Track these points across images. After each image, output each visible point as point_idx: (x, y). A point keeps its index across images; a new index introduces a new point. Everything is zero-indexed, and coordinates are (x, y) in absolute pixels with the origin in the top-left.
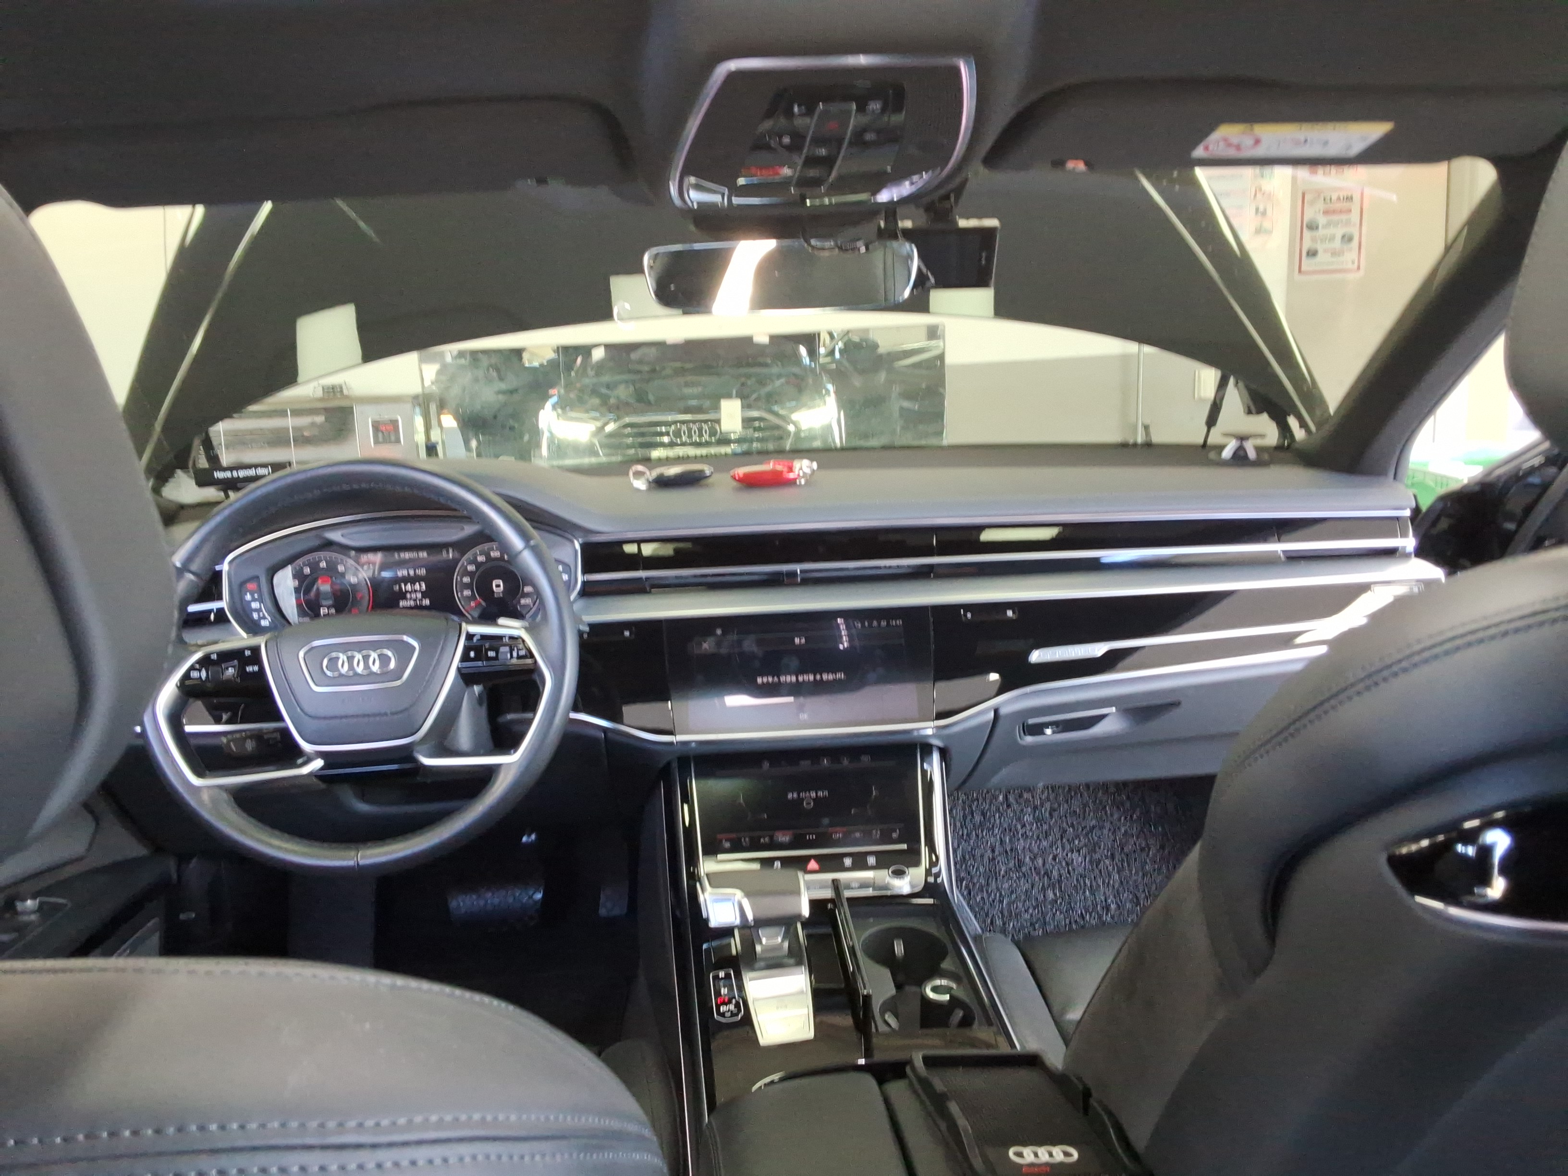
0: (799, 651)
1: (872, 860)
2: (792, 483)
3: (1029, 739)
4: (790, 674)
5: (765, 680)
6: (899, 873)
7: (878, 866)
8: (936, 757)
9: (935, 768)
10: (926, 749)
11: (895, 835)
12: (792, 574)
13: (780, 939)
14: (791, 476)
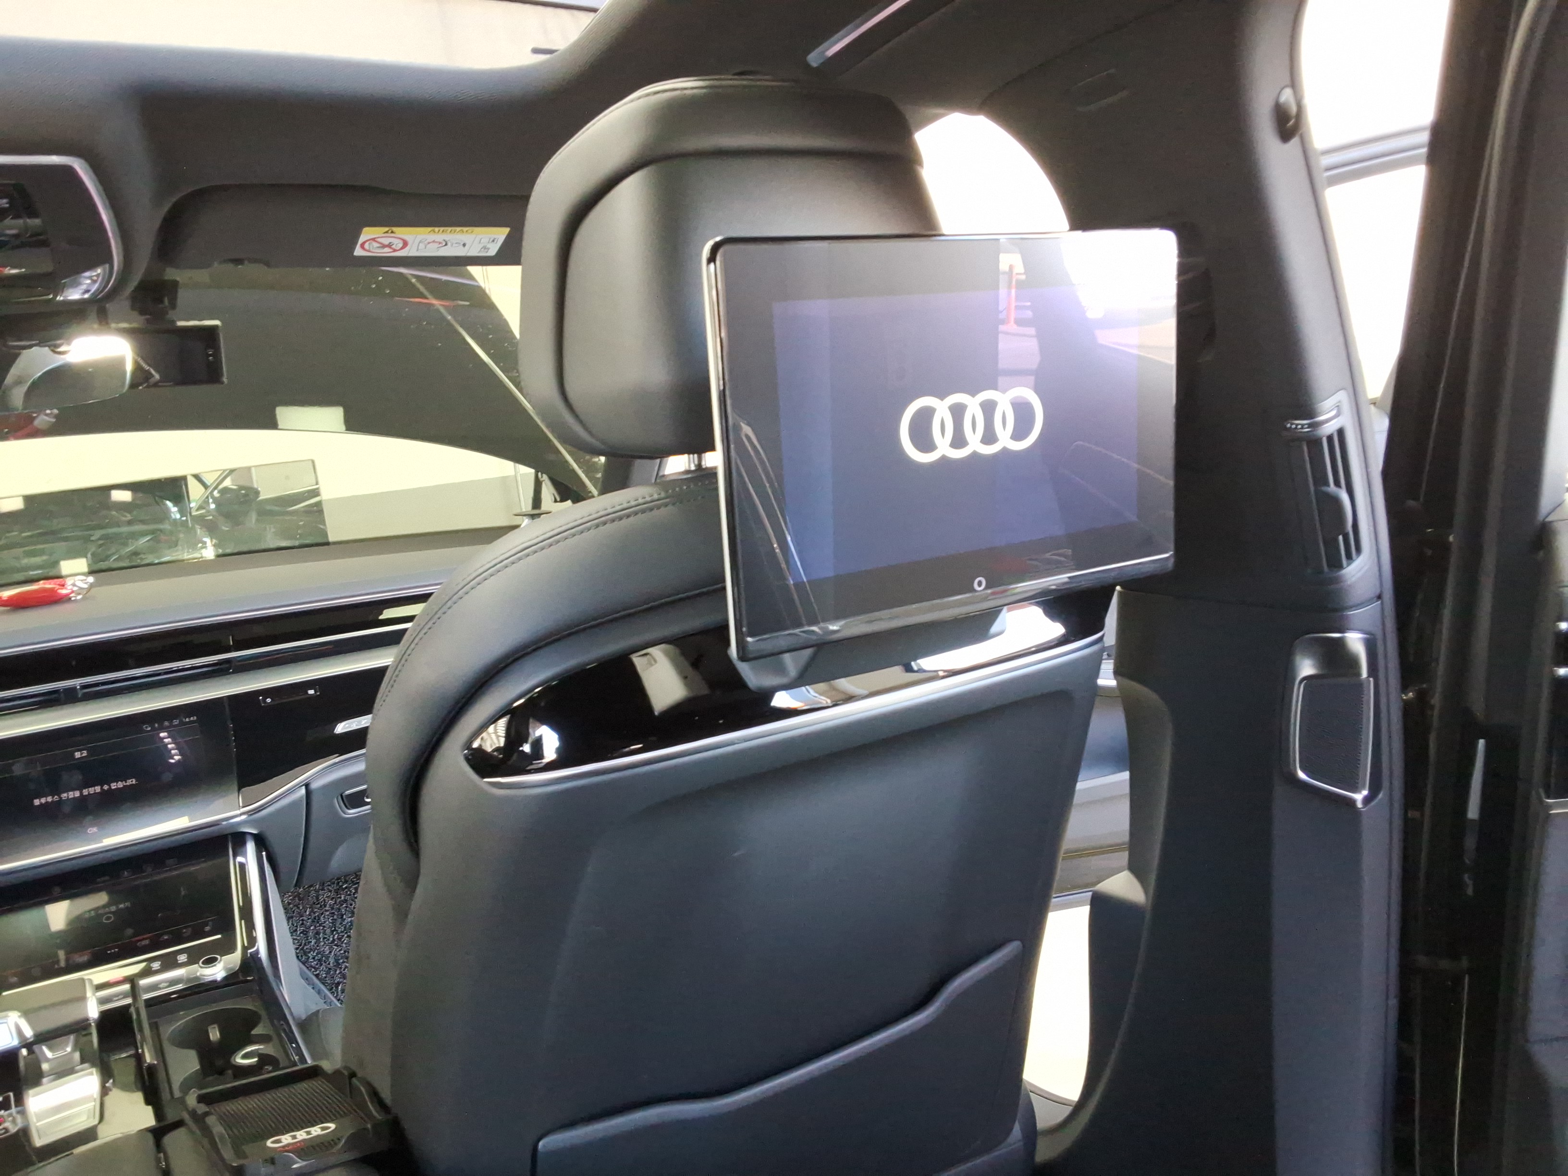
0: (81, 765)
1: (182, 958)
2: (65, 599)
3: (353, 812)
4: (73, 790)
5: (43, 800)
6: (211, 962)
7: (191, 961)
8: (250, 847)
9: (250, 856)
10: (238, 839)
11: (207, 929)
12: (71, 691)
13: (69, 1049)
14: (64, 592)
